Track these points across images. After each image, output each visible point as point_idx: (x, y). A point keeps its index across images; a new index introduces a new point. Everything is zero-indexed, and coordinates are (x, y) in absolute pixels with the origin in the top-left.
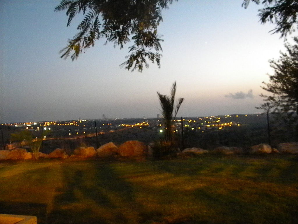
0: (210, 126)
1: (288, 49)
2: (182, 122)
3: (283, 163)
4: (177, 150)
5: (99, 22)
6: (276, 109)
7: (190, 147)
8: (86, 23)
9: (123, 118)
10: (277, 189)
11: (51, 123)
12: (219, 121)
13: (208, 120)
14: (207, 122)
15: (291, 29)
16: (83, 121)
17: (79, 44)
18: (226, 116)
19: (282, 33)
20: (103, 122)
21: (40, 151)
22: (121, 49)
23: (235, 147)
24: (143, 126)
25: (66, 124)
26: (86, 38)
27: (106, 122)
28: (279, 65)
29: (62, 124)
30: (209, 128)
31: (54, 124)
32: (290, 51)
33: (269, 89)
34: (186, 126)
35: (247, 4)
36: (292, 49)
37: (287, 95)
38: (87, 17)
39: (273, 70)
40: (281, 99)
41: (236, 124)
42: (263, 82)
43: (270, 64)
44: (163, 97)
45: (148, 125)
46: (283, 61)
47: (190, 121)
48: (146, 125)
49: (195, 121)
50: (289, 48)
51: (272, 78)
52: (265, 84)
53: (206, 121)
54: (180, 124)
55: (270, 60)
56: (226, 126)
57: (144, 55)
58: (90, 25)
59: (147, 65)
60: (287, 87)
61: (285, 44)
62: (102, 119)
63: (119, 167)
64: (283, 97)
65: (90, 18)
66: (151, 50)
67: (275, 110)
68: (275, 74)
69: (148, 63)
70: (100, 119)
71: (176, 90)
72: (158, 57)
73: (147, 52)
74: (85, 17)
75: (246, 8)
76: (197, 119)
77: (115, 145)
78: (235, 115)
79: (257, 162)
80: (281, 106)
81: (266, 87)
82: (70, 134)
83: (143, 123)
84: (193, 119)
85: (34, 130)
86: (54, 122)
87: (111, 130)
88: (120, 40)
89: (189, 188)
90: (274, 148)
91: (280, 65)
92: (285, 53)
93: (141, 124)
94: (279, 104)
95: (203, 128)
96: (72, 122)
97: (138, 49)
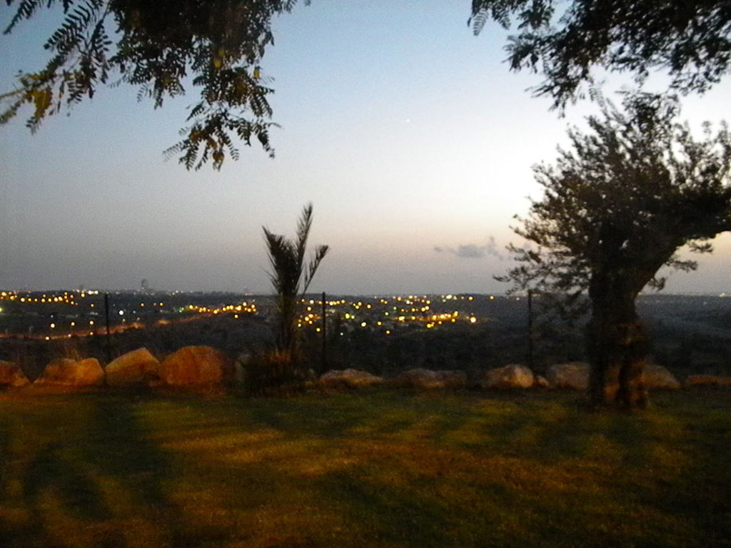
0: (405, 320)
1: (576, 142)
2: (338, 307)
3: (554, 411)
4: (307, 374)
5: (106, 37)
6: (543, 282)
7: (342, 367)
8: (70, 35)
9: (192, 292)
10: (523, 474)
11: (4, 294)
12: (427, 308)
13: (401, 304)
14: (398, 310)
15: (576, 93)
16: (90, 293)
17: (49, 89)
18: (445, 298)
19: (556, 98)
20: (142, 298)
22: (155, 107)
23: (447, 372)
24: (243, 314)
25: (43, 300)
26: (70, 74)
27: (148, 300)
28: (554, 178)
29: (33, 300)
30: (402, 325)
31: (12, 298)
32: (578, 145)
33: (529, 234)
34: (347, 316)
35: (480, 24)
36: (583, 143)
37: (569, 250)
38: (74, 20)
39: (541, 189)
40: (554, 259)
41: (468, 318)
42: (515, 217)
43: (534, 173)
44: (277, 240)
45: (255, 310)
46: (565, 169)
47: (357, 305)
48: (249, 310)
49: (369, 306)
50: (577, 139)
51: (537, 206)
52: (520, 220)
53: (397, 308)
54: (334, 311)
55: (536, 164)
56: (444, 321)
57: (228, 127)
58: (80, 41)
59: (235, 151)
61: (570, 130)
62: (138, 291)
63: (154, 413)
65: (81, 23)
66: (244, 114)
67: (538, 285)
68: (545, 199)
69: (237, 148)
70: (135, 291)
71: (310, 223)
72: (262, 131)
73: (235, 119)
74: (67, 20)
75: (476, 33)
76: (376, 302)
77: (154, 355)
78: (467, 296)
79: (494, 409)
80: (554, 275)
81: (522, 228)
82: (53, 326)
83: (241, 305)
84: (364, 301)
86: (10, 293)
87: (160, 319)
88: (160, 86)
89: (313, 468)
90: (540, 377)
91: (557, 178)
92: (570, 152)
93: (239, 308)
94: (550, 270)
95: (388, 323)
96: (61, 294)
97: (210, 113)
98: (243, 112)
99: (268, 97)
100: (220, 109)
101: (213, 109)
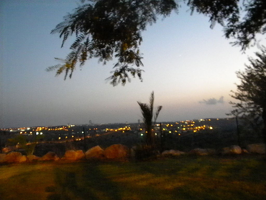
0: (185, 129)
2: (160, 126)
4: (157, 153)
7: (168, 149)
8: (78, 44)
9: (107, 124)
10: (248, 187)
11: (43, 128)
12: (193, 125)
13: (184, 124)
14: (183, 126)
16: (72, 126)
18: (200, 120)
20: (90, 127)
21: (34, 154)
22: (104, 65)
23: (208, 149)
24: (126, 131)
25: (56, 129)
27: (92, 127)
29: (53, 129)
30: (184, 131)
31: (46, 129)
32: (253, 64)
33: (237, 97)
34: (164, 129)
35: (213, 25)
36: (255, 62)
37: (253, 102)
38: (79, 39)
39: (239, 80)
40: (247, 106)
41: (209, 127)
42: (231, 91)
43: (237, 74)
45: (130, 129)
46: (248, 72)
47: (167, 125)
48: (128, 129)
49: (172, 125)
50: (252, 62)
51: (239, 87)
52: (233, 92)
54: (159, 128)
55: (237, 71)
56: (200, 129)
57: (127, 71)
60: (252, 95)
61: (249, 58)
62: (88, 124)
63: (105, 169)
64: (250, 104)
66: (133, 66)
67: (243, 115)
68: (242, 84)
69: (130, 78)
70: (87, 124)
72: (139, 72)
73: (130, 68)
76: (174, 124)
77: (101, 148)
78: (208, 119)
80: (248, 112)
81: (234, 95)
82: (60, 138)
83: (125, 127)
84: (170, 123)
85: (27, 134)
86: (45, 127)
87: (97, 134)
89: (169, 187)
90: (244, 149)
91: (246, 76)
92: (250, 66)
93: (124, 129)
94: (246, 110)
95: (180, 132)
96: (62, 127)
97: (122, 66)
98: (133, 65)
99: (141, 60)
100: (125, 65)
101: (122, 65)
